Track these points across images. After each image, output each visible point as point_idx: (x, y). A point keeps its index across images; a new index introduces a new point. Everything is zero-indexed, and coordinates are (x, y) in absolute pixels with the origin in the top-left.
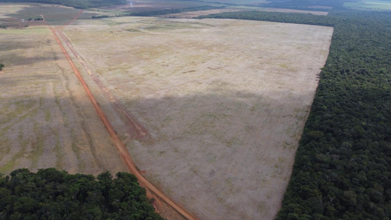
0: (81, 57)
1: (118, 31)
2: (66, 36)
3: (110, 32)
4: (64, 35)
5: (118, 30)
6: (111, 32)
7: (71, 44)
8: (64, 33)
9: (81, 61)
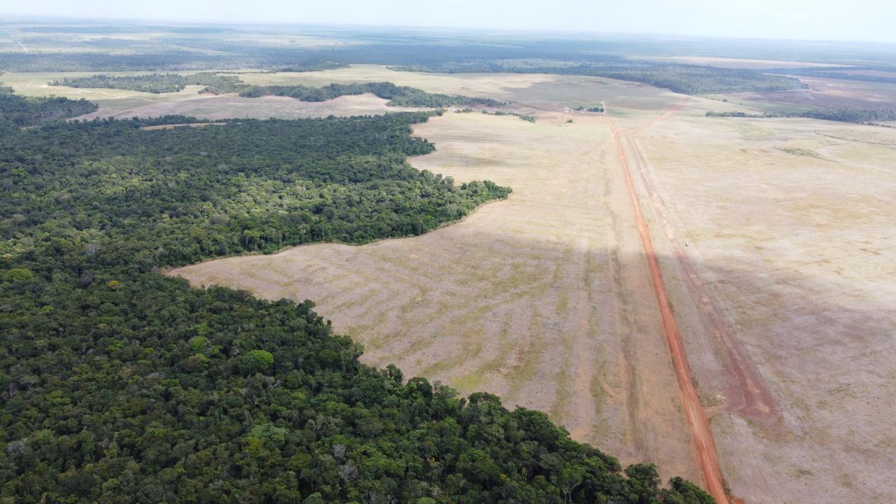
0: (659, 197)
1: (761, 150)
2: (641, 149)
3: (741, 150)
4: (636, 145)
5: (762, 148)
6: (744, 151)
7: (646, 167)
8: (637, 141)
9: (659, 205)
